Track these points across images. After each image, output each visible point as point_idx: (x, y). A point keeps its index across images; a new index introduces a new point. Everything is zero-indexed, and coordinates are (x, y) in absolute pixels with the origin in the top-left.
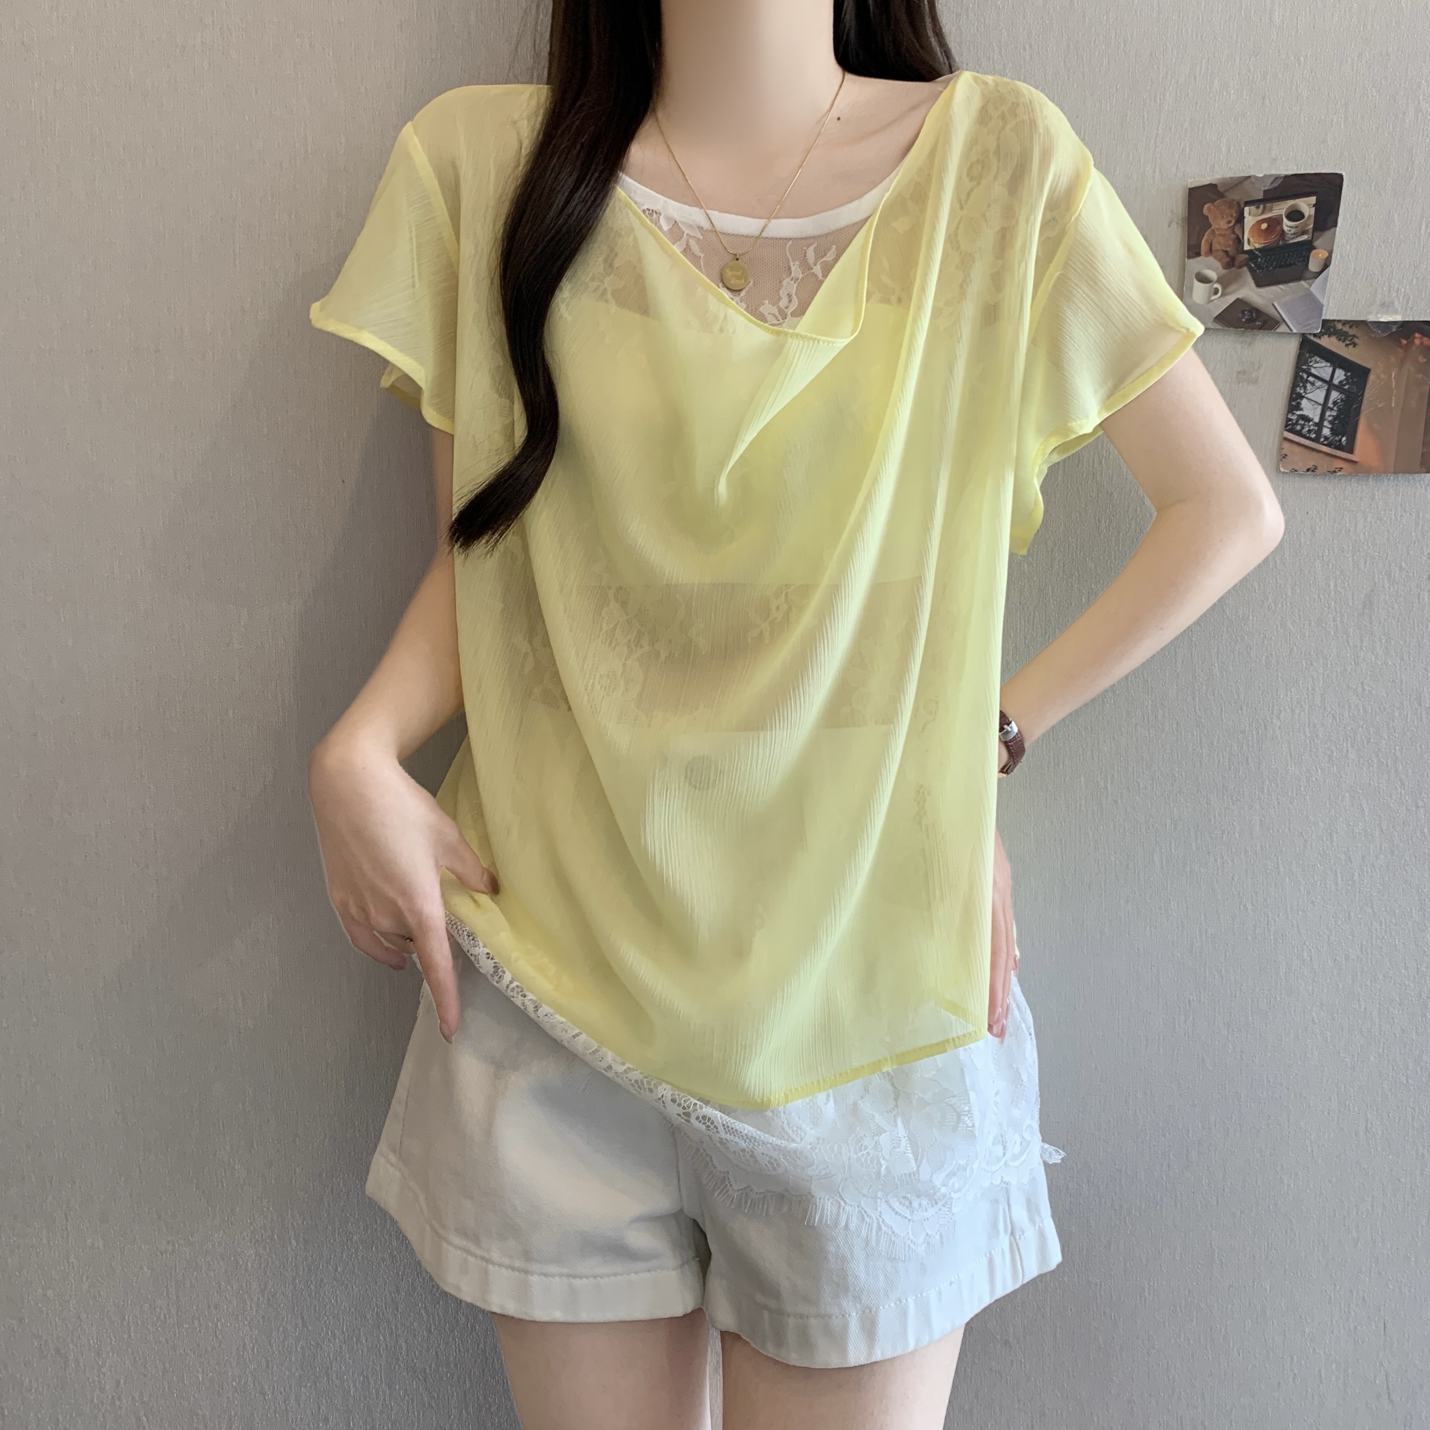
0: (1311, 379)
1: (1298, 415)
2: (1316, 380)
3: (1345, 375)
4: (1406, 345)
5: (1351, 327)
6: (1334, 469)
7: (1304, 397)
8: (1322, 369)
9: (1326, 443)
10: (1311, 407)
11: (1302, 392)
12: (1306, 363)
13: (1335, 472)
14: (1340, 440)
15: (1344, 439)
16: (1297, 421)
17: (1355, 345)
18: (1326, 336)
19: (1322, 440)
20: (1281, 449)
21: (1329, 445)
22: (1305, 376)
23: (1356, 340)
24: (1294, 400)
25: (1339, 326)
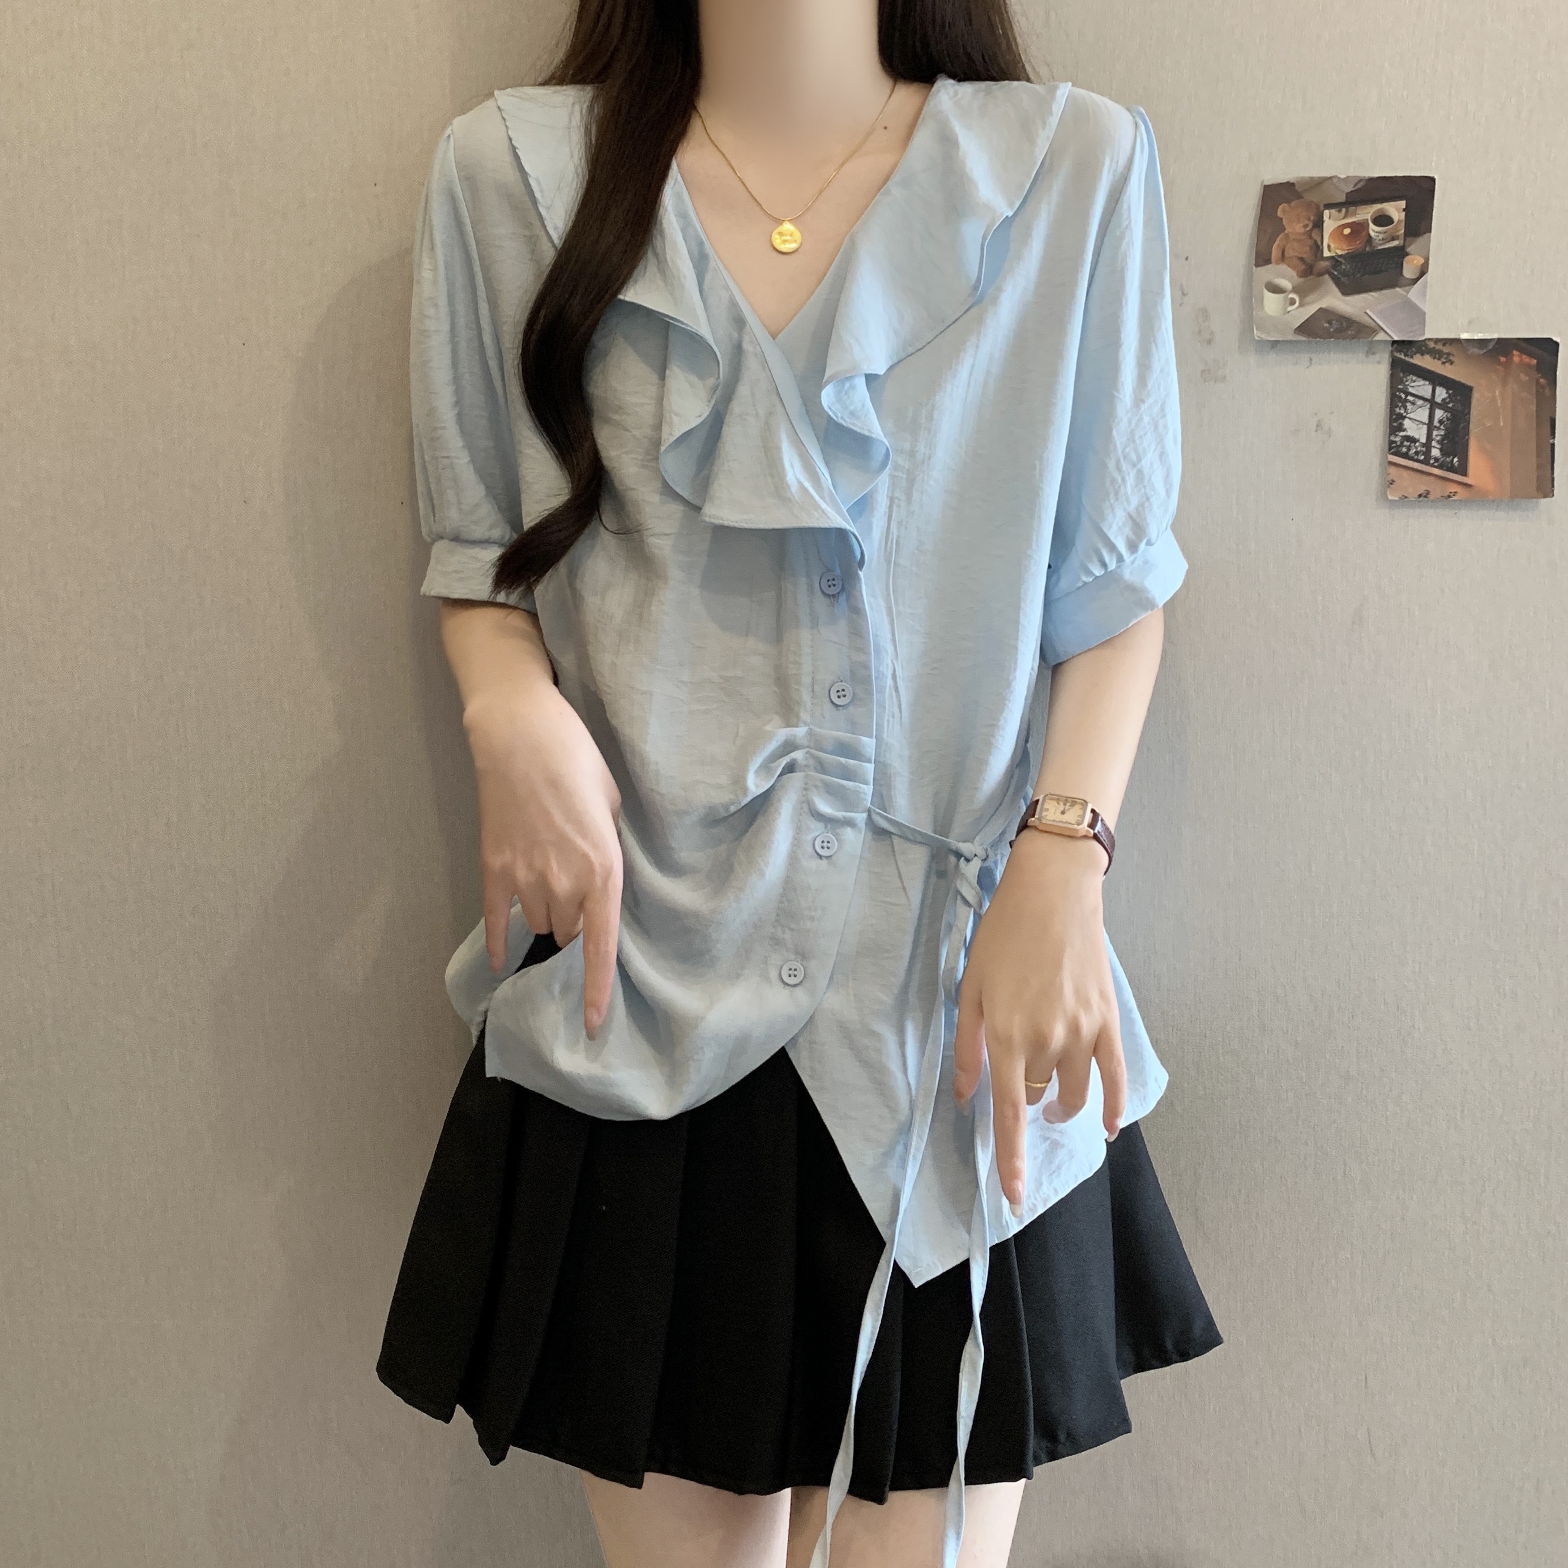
0: (1410, 398)
1: (1402, 436)
2: (1417, 399)
3: (1447, 393)
4: (1506, 361)
5: (1444, 345)
6: (1448, 493)
7: (1405, 417)
8: (1421, 387)
9: (1436, 464)
10: (1415, 426)
11: (1402, 411)
12: (1401, 382)
13: (1449, 497)
14: (1452, 460)
15: (1456, 460)
16: (1402, 443)
17: (1452, 363)
18: (1418, 355)
19: (1432, 461)
20: (1384, 473)
21: (1440, 467)
22: (1403, 396)
23: (1451, 358)
24: (1396, 420)
25: (1432, 345)
